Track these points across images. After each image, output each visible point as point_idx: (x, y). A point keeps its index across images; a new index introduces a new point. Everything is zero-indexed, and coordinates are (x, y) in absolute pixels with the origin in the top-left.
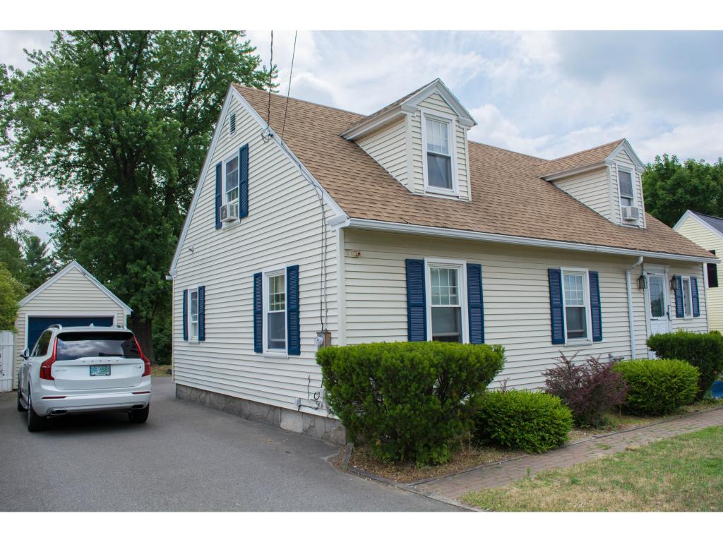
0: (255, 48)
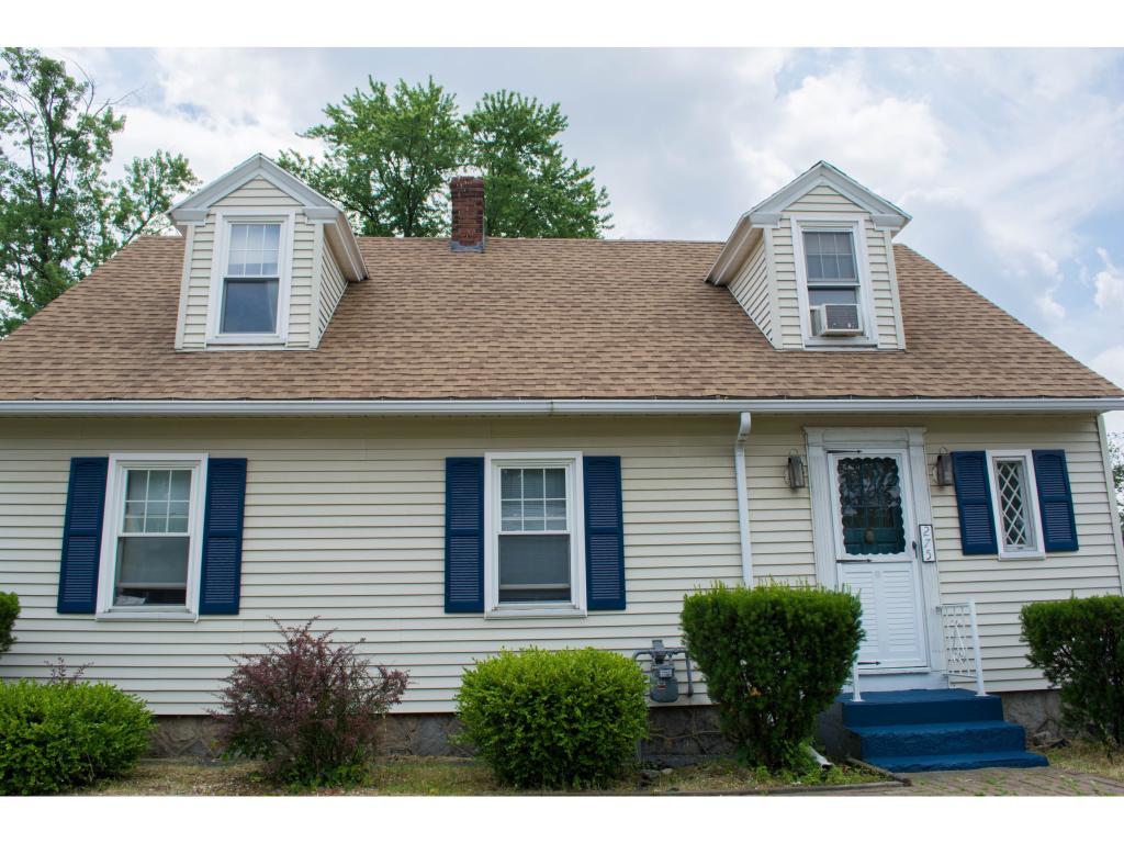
0: (593, 168)
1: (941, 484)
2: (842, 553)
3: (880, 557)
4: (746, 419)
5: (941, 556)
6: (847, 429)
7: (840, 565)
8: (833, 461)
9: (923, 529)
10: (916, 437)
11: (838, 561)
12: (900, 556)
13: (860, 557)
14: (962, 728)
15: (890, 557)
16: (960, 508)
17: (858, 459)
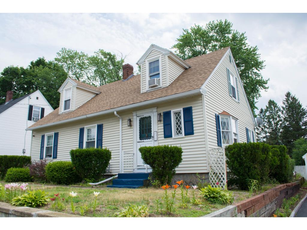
1: (160, 121)
2: (138, 140)
3: (146, 140)
4: (115, 113)
5: (159, 139)
6: (140, 111)
7: (138, 143)
8: (138, 119)
9: (155, 133)
10: (155, 110)
11: (138, 142)
12: (151, 140)
13: (142, 141)
14: (131, 180)
15: (148, 140)
16: (164, 126)
17: (143, 117)
